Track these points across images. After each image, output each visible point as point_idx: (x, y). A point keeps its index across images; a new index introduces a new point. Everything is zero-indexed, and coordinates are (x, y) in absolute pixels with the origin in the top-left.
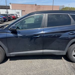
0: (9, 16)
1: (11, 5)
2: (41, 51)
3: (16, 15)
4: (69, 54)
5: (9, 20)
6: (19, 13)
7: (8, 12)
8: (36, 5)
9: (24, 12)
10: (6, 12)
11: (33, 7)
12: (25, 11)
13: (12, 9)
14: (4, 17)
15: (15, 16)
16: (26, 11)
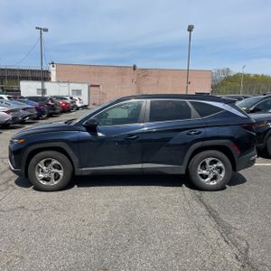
0: (52, 102)
1: (54, 69)
2: (139, 166)
3: (71, 98)
4: (191, 172)
5: (50, 115)
6: (79, 92)
7: (44, 91)
8: (134, 68)
9: (96, 88)
10: (38, 90)
11: (125, 74)
12: (98, 86)
13: (59, 82)
14: (37, 104)
15: (69, 101)
16: (101, 87)
